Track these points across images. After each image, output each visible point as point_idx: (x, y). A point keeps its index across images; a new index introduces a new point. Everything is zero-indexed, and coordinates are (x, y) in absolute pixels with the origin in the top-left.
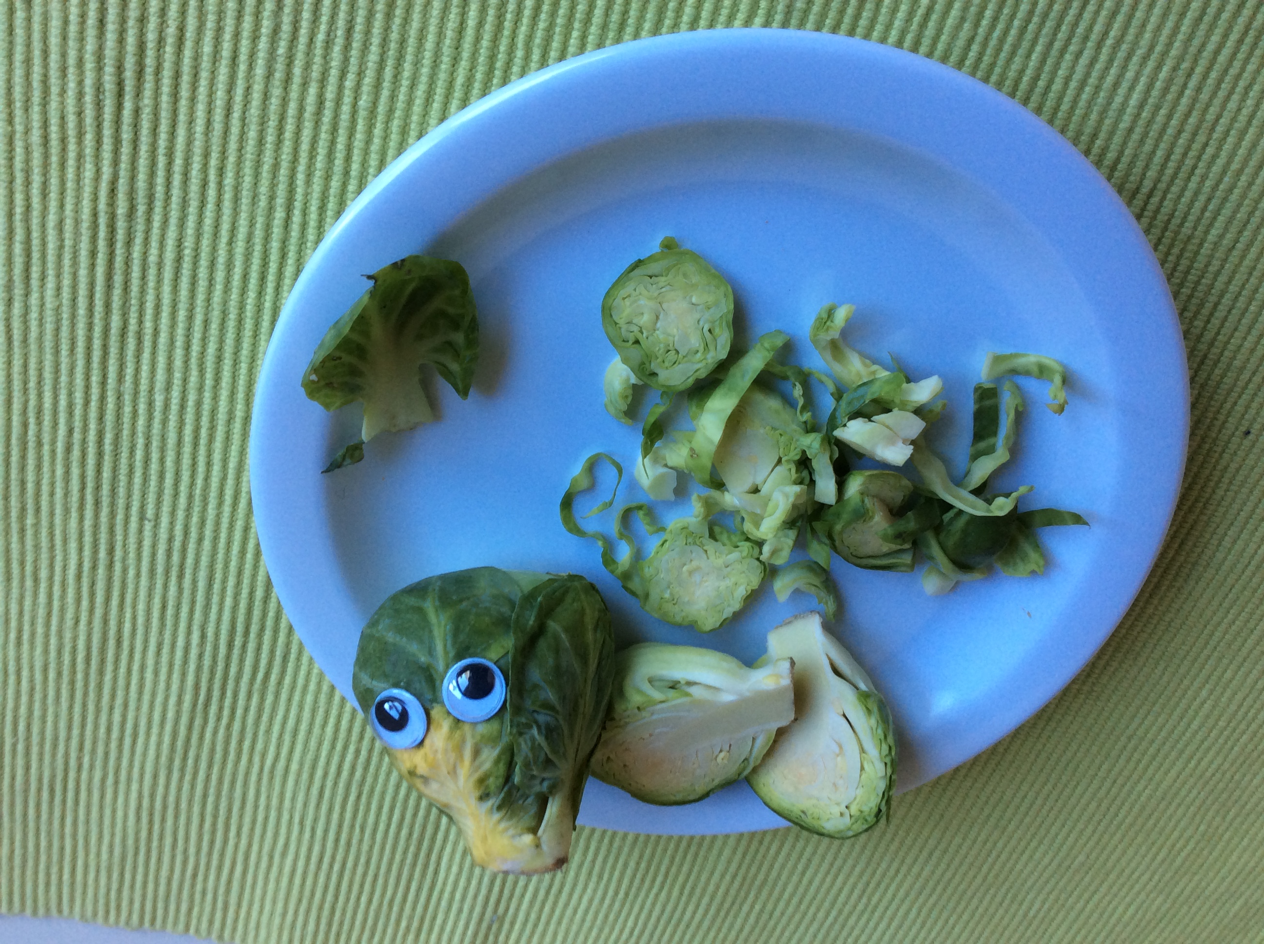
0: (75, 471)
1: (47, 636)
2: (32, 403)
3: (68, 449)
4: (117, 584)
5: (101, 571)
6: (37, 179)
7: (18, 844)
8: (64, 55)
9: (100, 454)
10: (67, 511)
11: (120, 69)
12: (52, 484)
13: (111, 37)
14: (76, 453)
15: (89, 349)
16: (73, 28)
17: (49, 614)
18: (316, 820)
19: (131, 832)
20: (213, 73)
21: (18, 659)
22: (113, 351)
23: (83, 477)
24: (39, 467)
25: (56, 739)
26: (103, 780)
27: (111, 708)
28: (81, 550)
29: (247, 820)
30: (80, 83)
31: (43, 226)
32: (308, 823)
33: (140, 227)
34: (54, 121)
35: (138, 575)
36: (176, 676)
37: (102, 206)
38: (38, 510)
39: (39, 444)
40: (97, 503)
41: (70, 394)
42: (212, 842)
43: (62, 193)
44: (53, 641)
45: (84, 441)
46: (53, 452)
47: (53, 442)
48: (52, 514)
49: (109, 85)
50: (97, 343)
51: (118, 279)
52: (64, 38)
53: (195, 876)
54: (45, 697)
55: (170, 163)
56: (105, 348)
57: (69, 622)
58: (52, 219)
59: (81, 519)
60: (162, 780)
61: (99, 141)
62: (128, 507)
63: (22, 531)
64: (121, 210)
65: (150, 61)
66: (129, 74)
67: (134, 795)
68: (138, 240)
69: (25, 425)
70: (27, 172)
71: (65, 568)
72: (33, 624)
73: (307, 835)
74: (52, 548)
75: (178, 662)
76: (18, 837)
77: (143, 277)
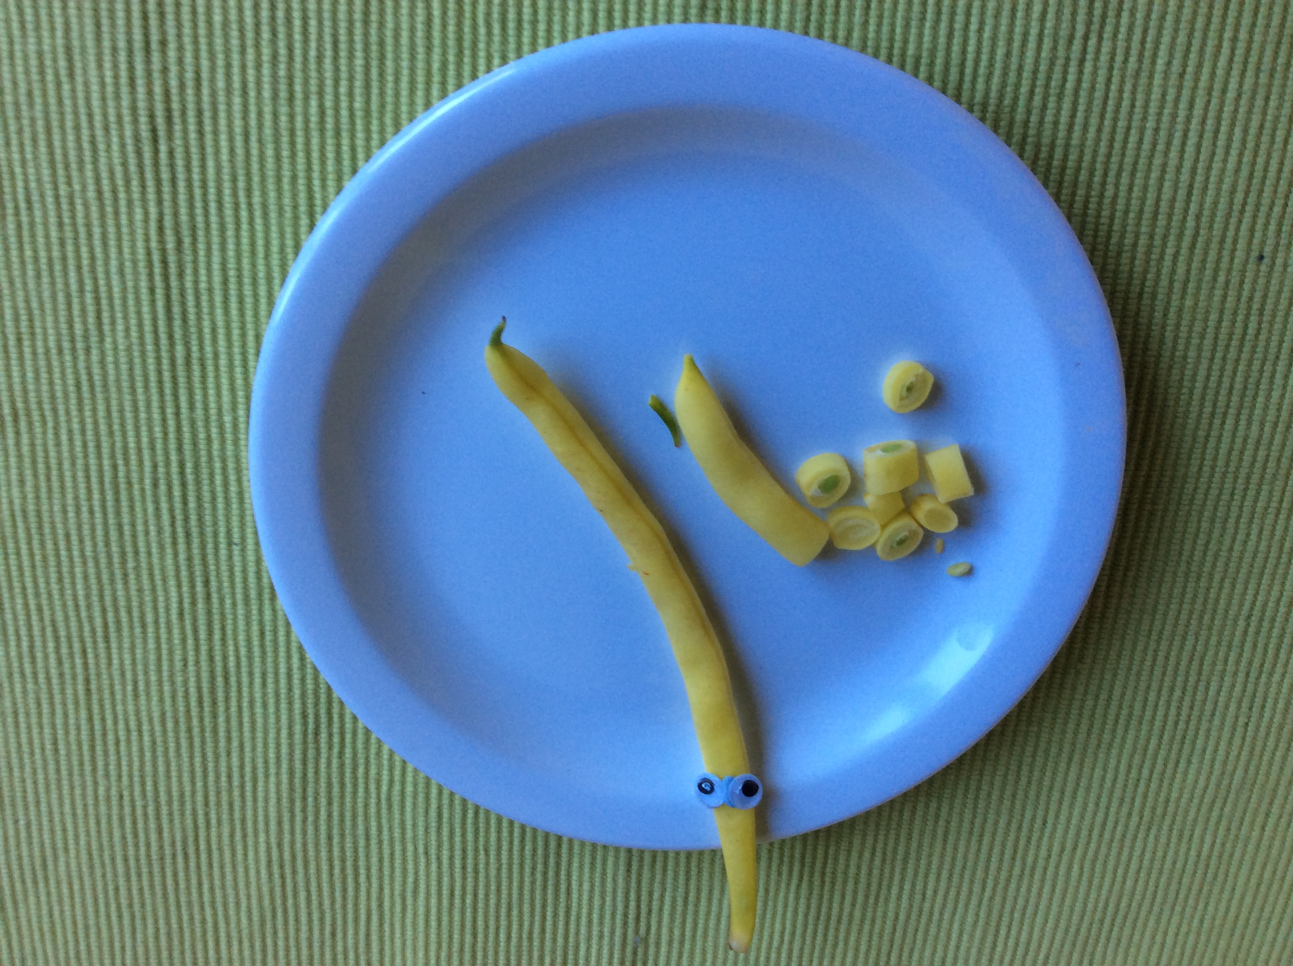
0: (164, 506)
1: (160, 682)
2: (119, 445)
3: (155, 485)
4: (216, 618)
5: (201, 605)
6: (97, 231)
7: (162, 922)
8: (105, 115)
9: (184, 485)
10: (162, 548)
11: (152, 117)
12: (146, 523)
13: (141, 90)
14: (163, 488)
15: (160, 382)
16: (110, 89)
17: (159, 659)
18: (439, 846)
19: (265, 889)
20: (229, 105)
21: (137, 712)
22: (182, 380)
23: (171, 510)
24: (132, 508)
25: (182, 795)
26: (232, 835)
27: (229, 754)
28: (179, 586)
29: (374, 860)
30: (121, 137)
31: (107, 273)
32: (433, 851)
33: (188, 258)
34: (104, 175)
35: (234, 604)
36: (284, 706)
37: (154, 244)
38: (136, 553)
39: (129, 484)
40: (188, 535)
41: (150, 430)
42: (344, 890)
43: (119, 239)
44: (167, 688)
45: (168, 474)
46: (143, 490)
47: (141, 480)
48: (149, 554)
49: (145, 133)
50: (167, 375)
51: (176, 310)
52: (103, 99)
53: (333, 934)
54: (166, 749)
55: (205, 195)
56: (174, 379)
57: (178, 665)
58: (114, 263)
59: (176, 555)
60: (286, 827)
61: (143, 186)
62: (216, 535)
63: (125, 575)
64: (170, 246)
65: (175, 106)
66: (160, 121)
67: (262, 848)
68: (189, 271)
69: (115, 467)
70: (88, 226)
71: (168, 609)
72: (146, 673)
73: (434, 866)
74: (154, 590)
75: (283, 691)
76: (161, 913)
77: (198, 305)
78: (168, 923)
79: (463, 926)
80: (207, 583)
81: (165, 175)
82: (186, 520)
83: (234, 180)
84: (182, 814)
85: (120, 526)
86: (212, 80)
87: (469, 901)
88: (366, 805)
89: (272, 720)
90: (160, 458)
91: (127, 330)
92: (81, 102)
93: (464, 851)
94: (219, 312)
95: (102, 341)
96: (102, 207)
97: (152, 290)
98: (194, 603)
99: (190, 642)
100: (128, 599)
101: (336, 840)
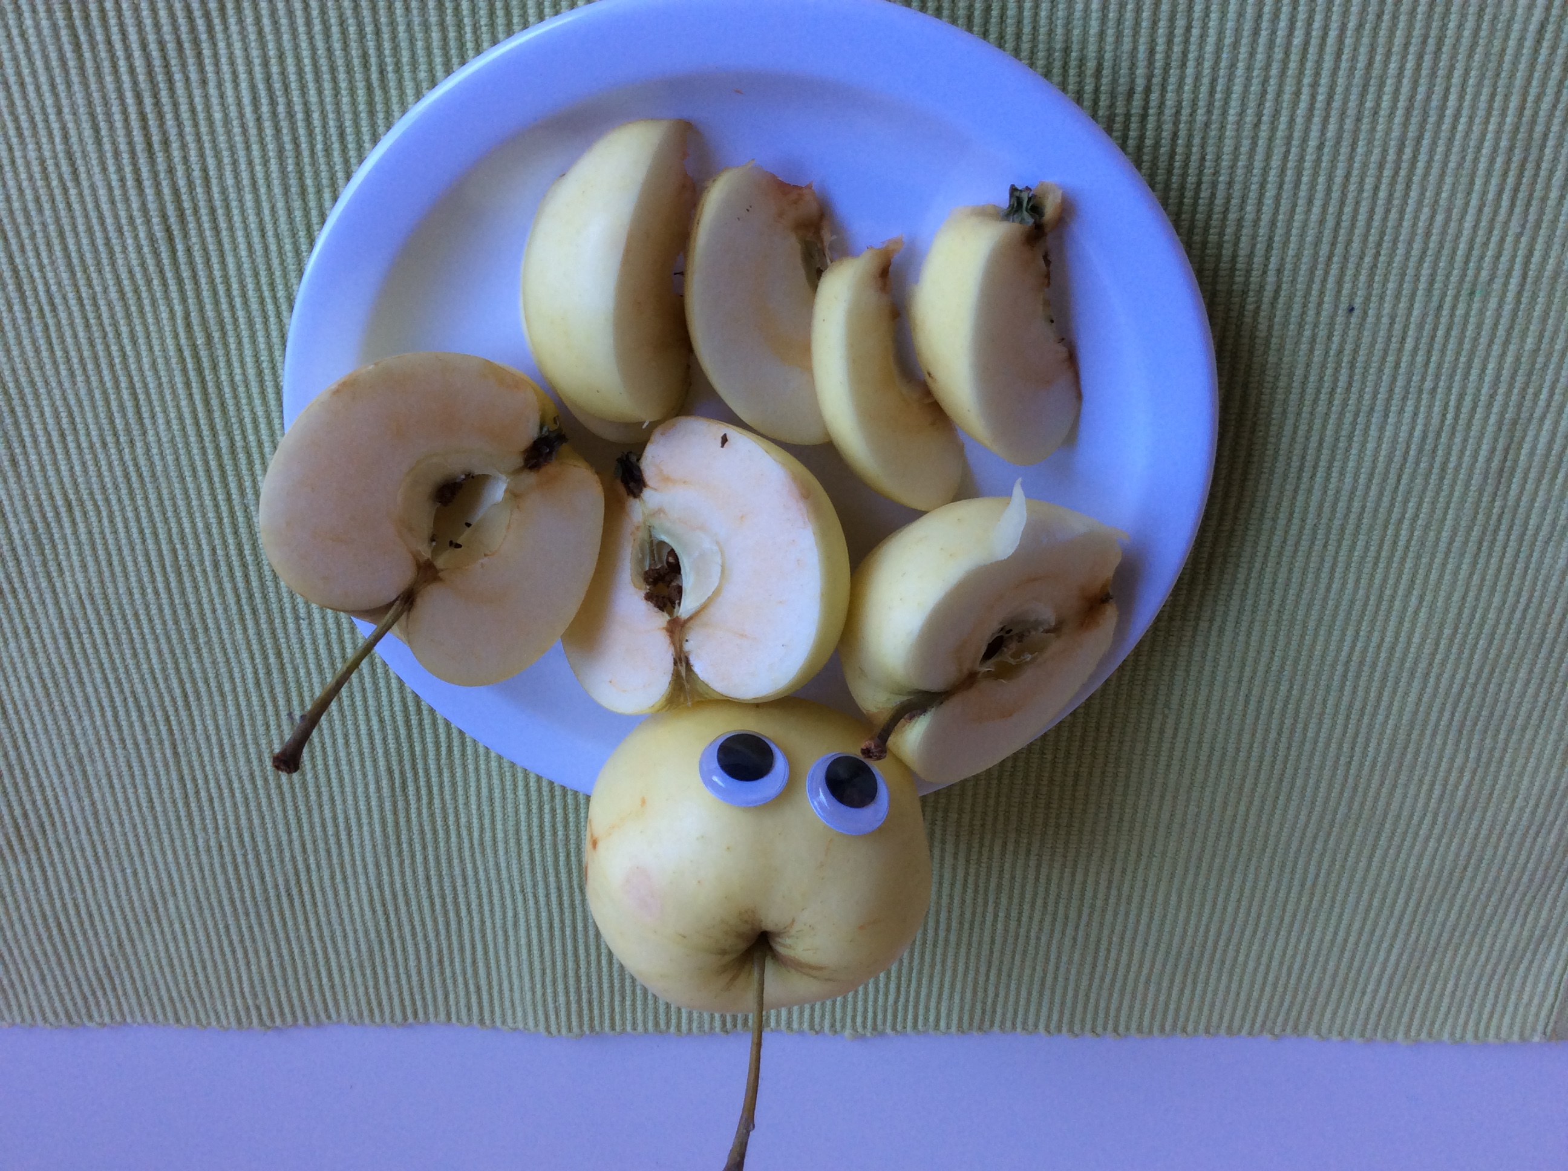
78: (280, 956)
79: (564, 954)
80: (279, 655)
81: (186, 274)
82: (251, 597)
83: (256, 275)
84: (282, 861)
85: (187, 605)
86: (221, 177)
87: (568, 931)
88: (460, 849)
89: (359, 775)
90: (217, 542)
91: (168, 422)
92: (90, 206)
93: (559, 889)
94: (257, 402)
95: (144, 433)
96: (126, 308)
97: (188, 384)
98: (269, 673)
99: (270, 708)
100: (204, 671)
101: (434, 880)
